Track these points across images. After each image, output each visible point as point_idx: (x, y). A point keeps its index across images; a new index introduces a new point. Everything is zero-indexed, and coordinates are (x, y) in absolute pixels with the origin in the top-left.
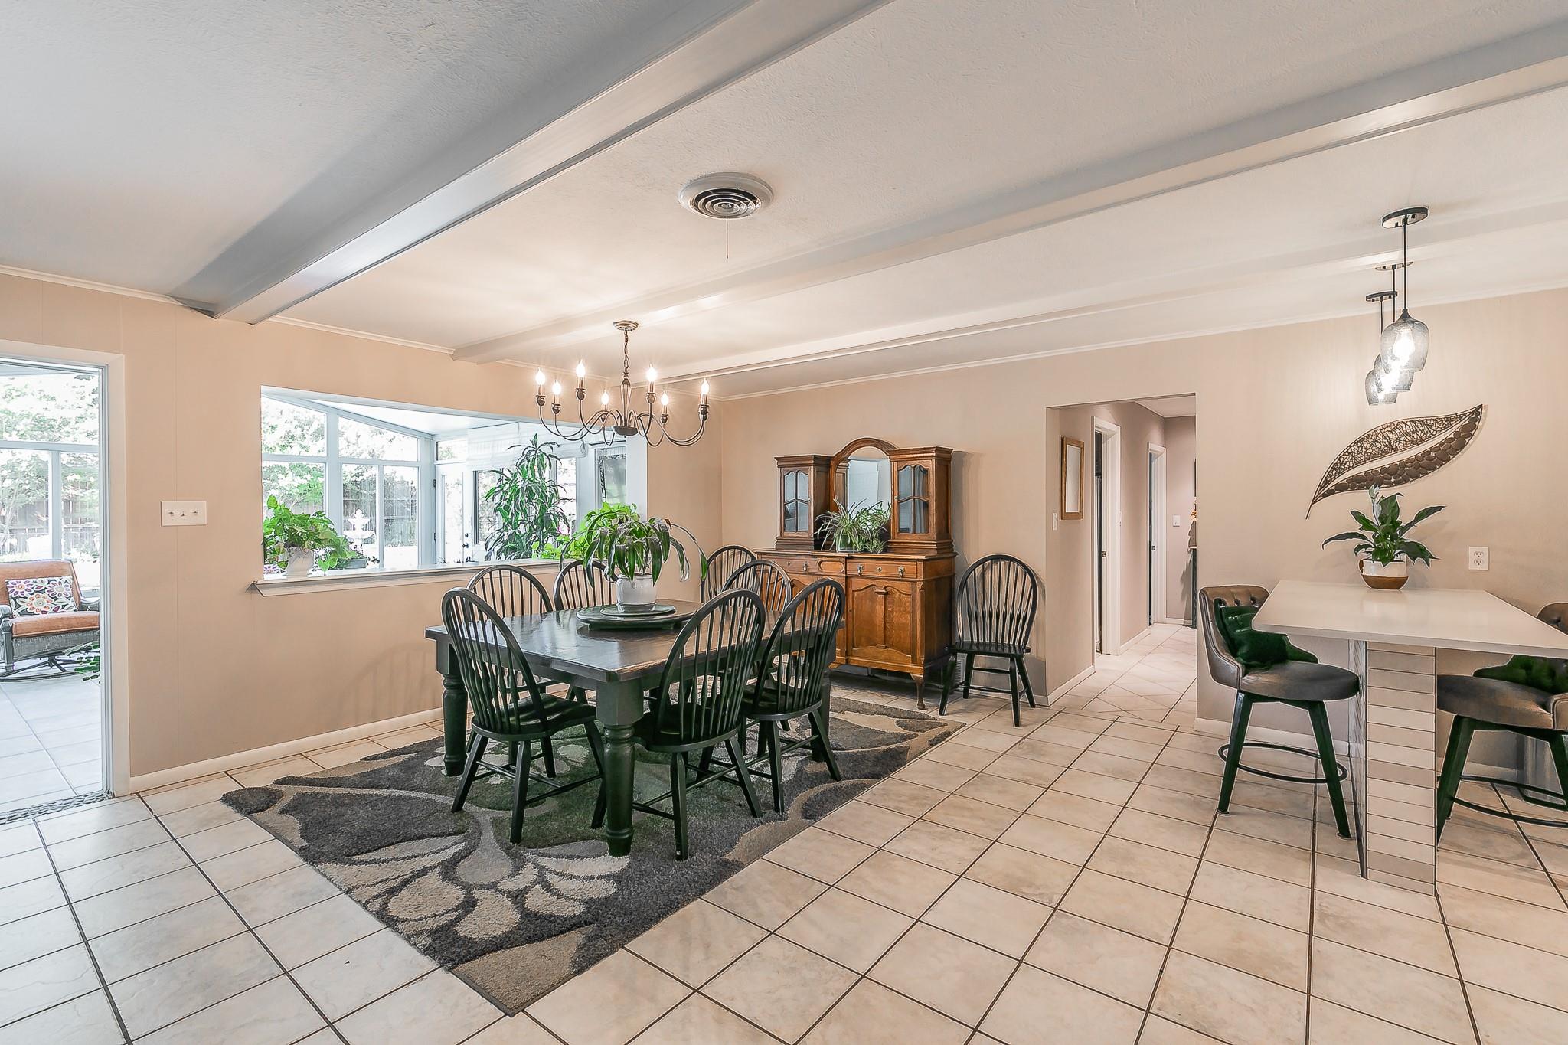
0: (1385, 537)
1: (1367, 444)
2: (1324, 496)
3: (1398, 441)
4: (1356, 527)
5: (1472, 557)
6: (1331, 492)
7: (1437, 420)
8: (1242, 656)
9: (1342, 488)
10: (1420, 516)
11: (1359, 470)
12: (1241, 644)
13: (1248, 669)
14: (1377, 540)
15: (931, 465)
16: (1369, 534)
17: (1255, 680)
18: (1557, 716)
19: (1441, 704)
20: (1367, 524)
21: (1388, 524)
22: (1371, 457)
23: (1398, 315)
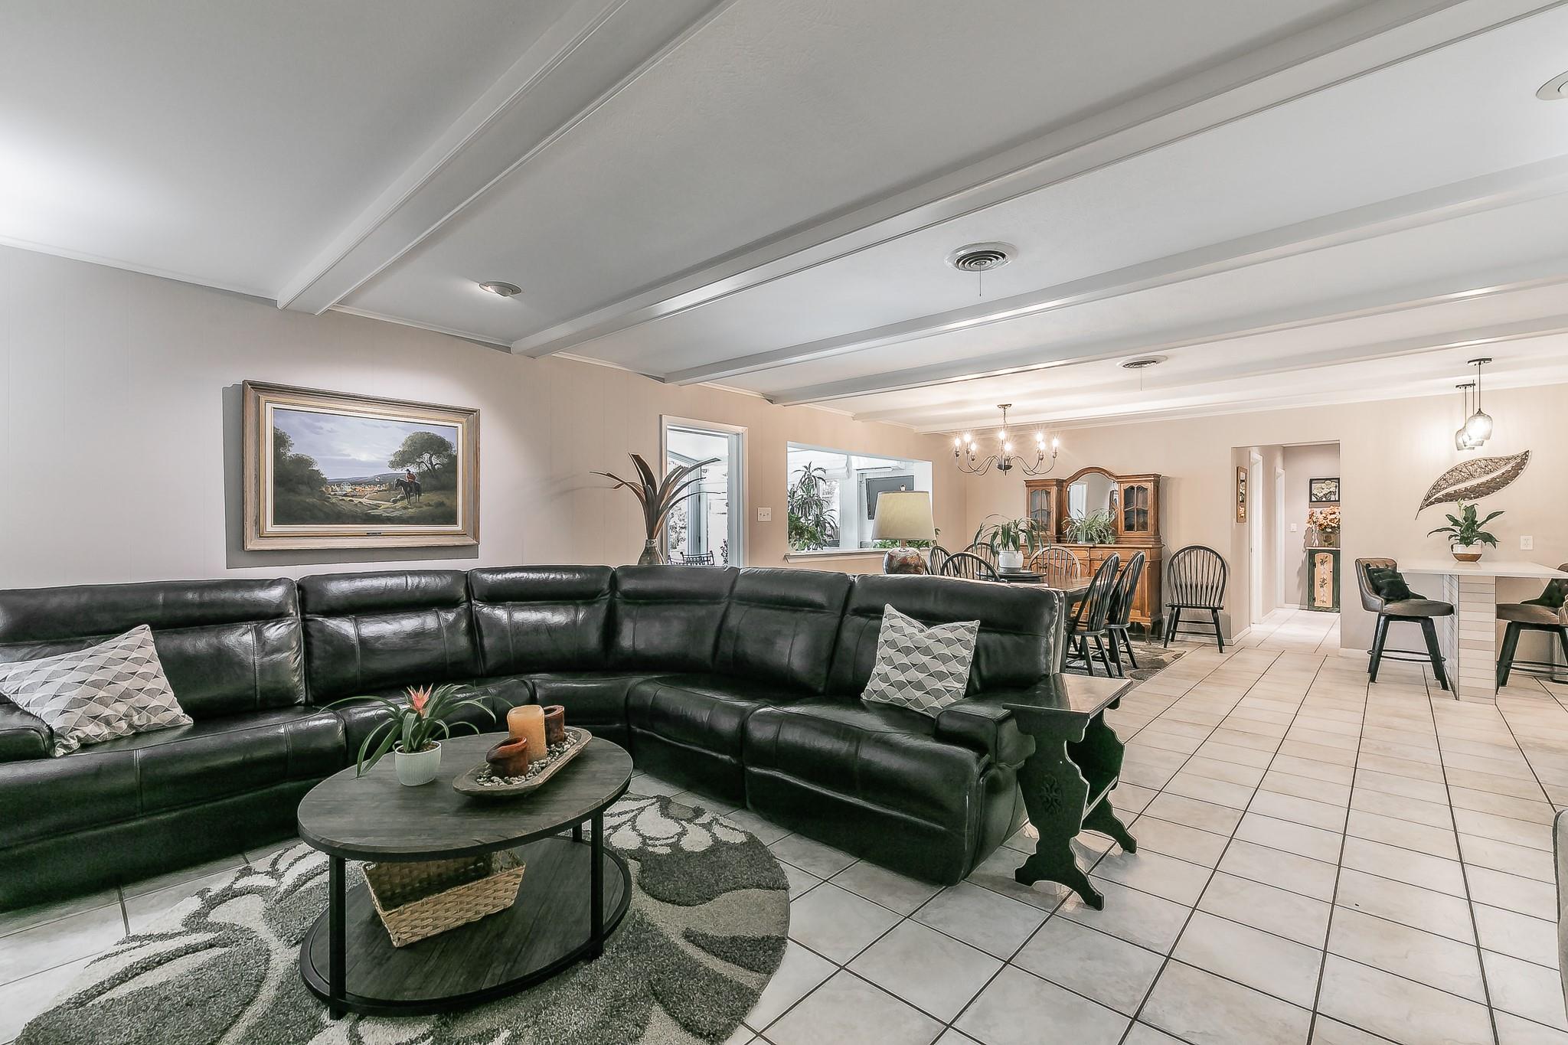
0: (1468, 530)
1: (1456, 473)
2: (1427, 505)
3: (1476, 471)
4: (1449, 524)
5: (1522, 542)
6: (1432, 503)
7: (1500, 459)
8: (1384, 595)
9: (1439, 500)
10: (1490, 517)
11: (1451, 490)
12: (1382, 589)
13: (1388, 601)
14: (1462, 532)
15: (1150, 486)
16: (1457, 528)
17: (1393, 608)
18: (1562, 617)
19: (1499, 616)
20: (1456, 523)
21: (1470, 521)
22: (1458, 482)
23: (1476, 411)
